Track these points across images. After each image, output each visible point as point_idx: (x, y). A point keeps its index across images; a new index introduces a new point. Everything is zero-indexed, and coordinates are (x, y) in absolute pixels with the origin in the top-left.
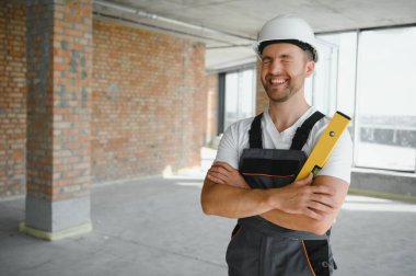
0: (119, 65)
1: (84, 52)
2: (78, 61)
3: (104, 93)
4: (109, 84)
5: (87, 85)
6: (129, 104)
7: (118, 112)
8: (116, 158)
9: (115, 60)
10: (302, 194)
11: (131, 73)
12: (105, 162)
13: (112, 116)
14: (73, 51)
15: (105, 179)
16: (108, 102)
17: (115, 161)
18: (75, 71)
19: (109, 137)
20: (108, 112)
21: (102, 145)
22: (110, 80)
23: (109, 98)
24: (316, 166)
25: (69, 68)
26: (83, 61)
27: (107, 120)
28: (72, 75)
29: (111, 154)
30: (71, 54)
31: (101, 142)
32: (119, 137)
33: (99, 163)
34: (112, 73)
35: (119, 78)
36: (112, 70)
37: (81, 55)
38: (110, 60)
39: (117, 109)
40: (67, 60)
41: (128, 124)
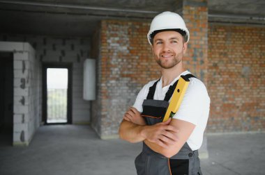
0: (251, 54)
1: (201, 48)
2: (198, 54)
3: (239, 73)
4: (243, 67)
5: (204, 68)
6: (259, 80)
7: (250, 85)
8: (249, 116)
9: (247, 51)
10: (157, 130)
11: (261, 58)
12: (240, 119)
13: (245, 88)
14: (195, 49)
15: (241, 129)
16: (242, 79)
17: (248, 118)
18: (196, 60)
19: (243, 102)
20: (243, 85)
21: (238, 107)
22: (243, 64)
23: (243, 76)
24: (172, 112)
25: (191, 59)
26: (201, 54)
27: (242, 91)
28: (194, 63)
29: (245, 113)
30: (193, 50)
31: (237, 105)
32: (251, 102)
33: (235, 118)
34: (245, 59)
35: (251, 62)
36: (245, 57)
37: (200, 50)
38: (243, 51)
39: (249, 83)
40: (191, 54)
41: (258, 93)
